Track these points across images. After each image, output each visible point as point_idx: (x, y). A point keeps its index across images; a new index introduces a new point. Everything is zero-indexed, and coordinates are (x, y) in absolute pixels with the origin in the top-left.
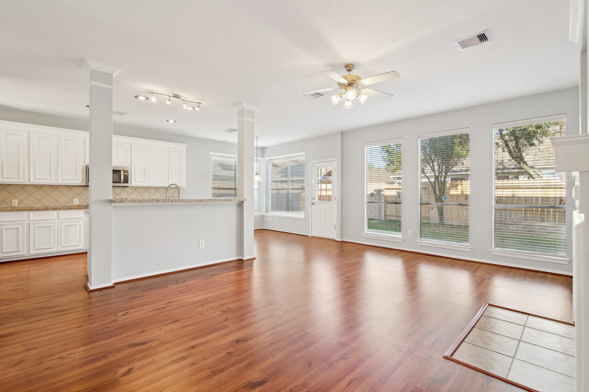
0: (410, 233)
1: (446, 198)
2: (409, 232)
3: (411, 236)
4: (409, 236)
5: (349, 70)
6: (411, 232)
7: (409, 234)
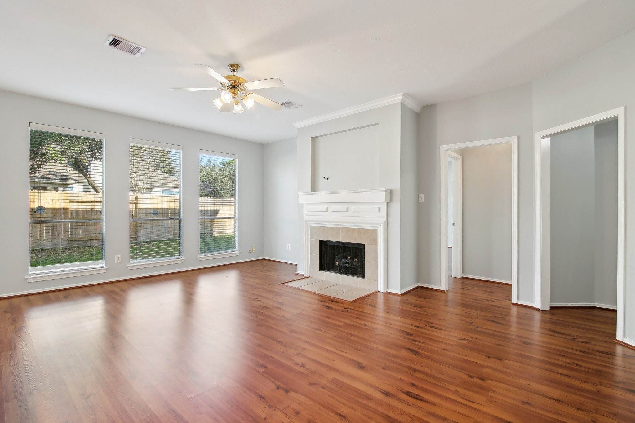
0: (118, 258)
1: (157, 213)
2: (116, 256)
3: (120, 261)
4: (116, 262)
5: (234, 71)
6: (120, 256)
7: (116, 259)
